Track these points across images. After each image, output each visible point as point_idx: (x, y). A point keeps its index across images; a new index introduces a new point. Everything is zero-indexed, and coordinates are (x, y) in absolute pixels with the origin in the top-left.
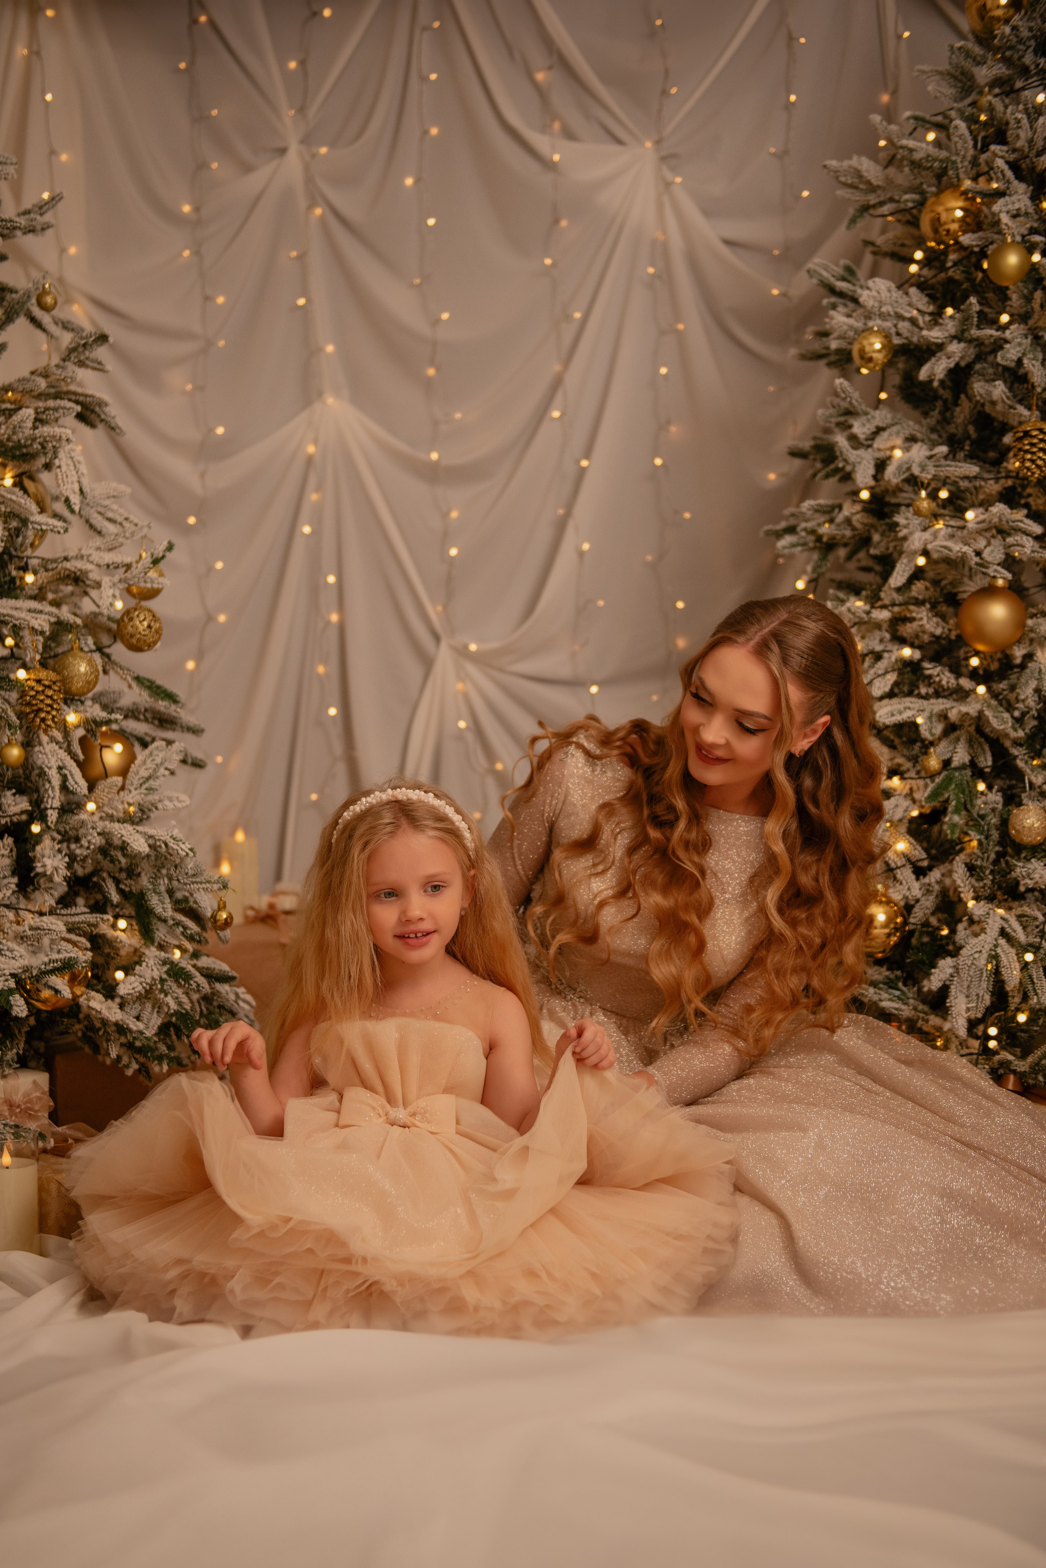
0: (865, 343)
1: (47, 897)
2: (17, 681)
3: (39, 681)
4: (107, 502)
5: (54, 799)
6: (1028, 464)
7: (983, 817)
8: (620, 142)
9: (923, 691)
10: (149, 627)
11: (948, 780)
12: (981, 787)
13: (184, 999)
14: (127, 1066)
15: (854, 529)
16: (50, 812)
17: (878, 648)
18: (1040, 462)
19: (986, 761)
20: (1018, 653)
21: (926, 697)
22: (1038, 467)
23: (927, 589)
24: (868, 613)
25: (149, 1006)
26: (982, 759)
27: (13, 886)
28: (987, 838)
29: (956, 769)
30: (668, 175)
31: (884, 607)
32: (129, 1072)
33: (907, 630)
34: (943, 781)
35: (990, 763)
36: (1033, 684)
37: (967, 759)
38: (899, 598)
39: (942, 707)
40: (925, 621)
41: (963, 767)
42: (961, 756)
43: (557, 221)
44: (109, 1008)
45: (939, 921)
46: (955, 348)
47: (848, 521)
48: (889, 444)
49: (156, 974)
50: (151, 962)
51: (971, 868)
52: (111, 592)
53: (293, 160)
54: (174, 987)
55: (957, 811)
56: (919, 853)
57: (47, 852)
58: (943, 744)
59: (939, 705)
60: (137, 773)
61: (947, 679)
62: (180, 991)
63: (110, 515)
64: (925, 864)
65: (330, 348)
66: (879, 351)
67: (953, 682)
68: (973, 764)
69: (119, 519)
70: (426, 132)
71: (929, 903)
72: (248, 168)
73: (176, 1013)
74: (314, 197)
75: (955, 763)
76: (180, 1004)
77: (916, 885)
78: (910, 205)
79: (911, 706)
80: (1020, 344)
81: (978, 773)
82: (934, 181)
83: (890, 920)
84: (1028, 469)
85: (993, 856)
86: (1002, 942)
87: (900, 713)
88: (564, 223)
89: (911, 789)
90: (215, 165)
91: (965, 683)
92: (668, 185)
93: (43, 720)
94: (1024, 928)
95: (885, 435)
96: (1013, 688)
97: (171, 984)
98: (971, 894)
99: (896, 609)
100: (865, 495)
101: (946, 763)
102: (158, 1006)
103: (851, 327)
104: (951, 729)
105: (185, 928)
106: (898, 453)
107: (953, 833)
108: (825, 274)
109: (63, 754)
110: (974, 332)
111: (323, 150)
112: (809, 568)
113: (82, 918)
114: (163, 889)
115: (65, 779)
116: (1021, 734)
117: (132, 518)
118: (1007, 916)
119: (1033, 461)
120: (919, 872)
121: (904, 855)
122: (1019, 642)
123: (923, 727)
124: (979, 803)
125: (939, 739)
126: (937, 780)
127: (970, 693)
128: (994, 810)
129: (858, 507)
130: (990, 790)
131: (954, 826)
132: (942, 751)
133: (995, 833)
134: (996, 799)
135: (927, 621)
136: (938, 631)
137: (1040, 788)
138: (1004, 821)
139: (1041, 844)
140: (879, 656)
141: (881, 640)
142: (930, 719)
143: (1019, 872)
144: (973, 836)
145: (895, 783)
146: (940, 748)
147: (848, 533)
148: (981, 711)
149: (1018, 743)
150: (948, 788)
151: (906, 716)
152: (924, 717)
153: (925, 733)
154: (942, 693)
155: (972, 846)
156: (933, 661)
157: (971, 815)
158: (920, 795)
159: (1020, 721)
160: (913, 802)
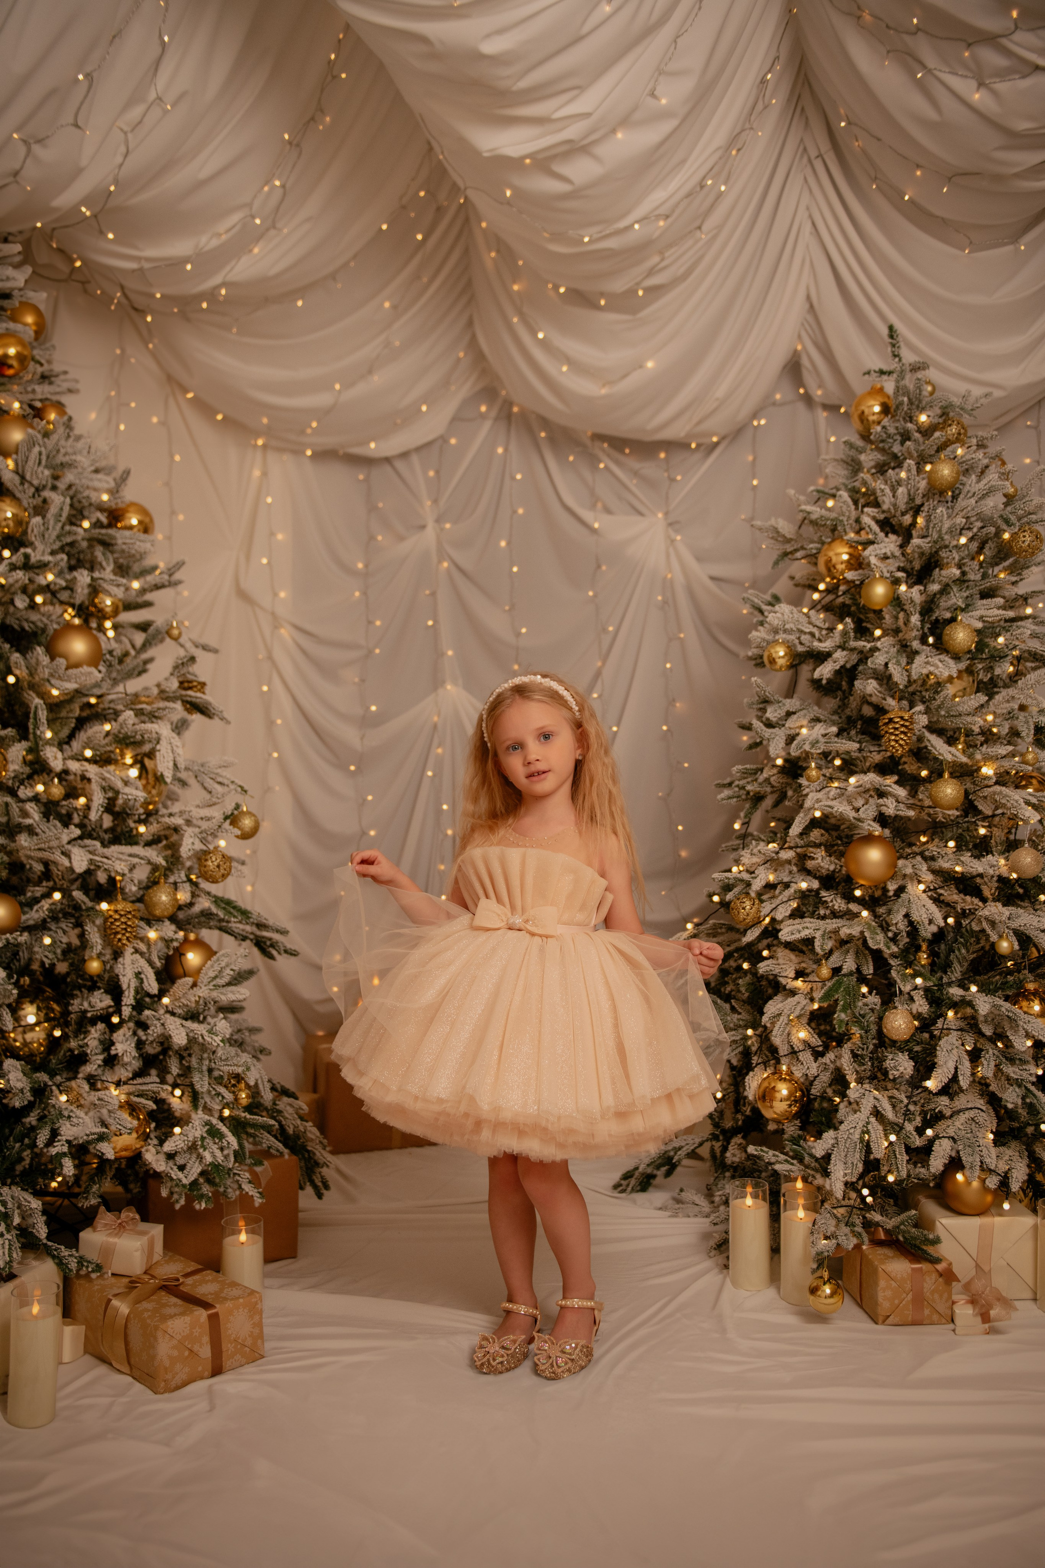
0: (772, 651)
1: (123, 1071)
2: (101, 911)
3: (116, 911)
4: (219, 771)
5: (129, 999)
6: (893, 743)
7: (863, 1016)
8: (641, 514)
9: (822, 912)
10: (218, 866)
11: (839, 984)
12: (864, 990)
13: (218, 1153)
14: (177, 1201)
15: (773, 787)
16: (124, 1008)
17: (786, 880)
18: (901, 742)
19: (869, 970)
20: (892, 887)
21: (823, 918)
22: (901, 745)
23: (822, 835)
24: (777, 853)
25: (194, 1156)
26: (865, 968)
27: (100, 1062)
28: (866, 1032)
29: (844, 975)
30: (672, 534)
31: (790, 848)
32: (177, 1207)
33: (810, 864)
34: (834, 985)
35: (871, 971)
36: (903, 911)
37: (853, 967)
38: (801, 842)
39: (835, 926)
40: (819, 860)
41: (851, 974)
42: (849, 965)
43: (599, 567)
44: (158, 1161)
45: (834, 1091)
46: (839, 655)
47: (767, 780)
48: (798, 724)
49: (198, 1134)
50: (197, 1123)
51: (855, 1056)
52: (191, 840)
53: (430, 531)
54: (211, 1144)
55: (844, 1010)
56: (816, 1041)
57: (121, 1038)
58: (835, 954)
59: (832, 924)
60: (206, 974)
61: (839, 904)
62: (215, 1147)
63: (220, 779)
64: (821, 1049)
65: (450, 653)
66: (783, 657)
67: (843, 906)
68: (858, 970)
69: (226, 782)
70: (515, 512)
71: (826, 1077)
72: (401, 539)
73: (210, 1164)
74: (442, 555)
75: (845, 971)
76: (214, 1156)
77: (815, 1065)
78: (814, 551)
79: (808, 925)
80: (887, 653)
81: (861, 980)
82: (830, 534)
83: (791, 1094)
84: (893, 747)
85: (871, 1047)
86: (873, 1120)
87: (799, 932)
88: (604, 568)
89: (811, 989)
90: (380, 538)
91: (854, 907)
92: (673, 541)
93: (120, 940)
94: (894, 1107)
95: (794, 717)
96: (891, 911)
97: (209, 1141)
98: (854, 1076)
99: (799, 850)
100: (779, 762)
101: (836, 971)
102: (200, 1158)
103: (764, 640)
104: (843, 943)
105: (223, 1097)
106: (804, 731)
107: (840, 1027)
108: (756, 600)
109: (143, 963)
110: (853, 644)
111: (448, 526)
112: (742, 814)
113: (149, 1087)
114: (205, 1068)
115: (141, 981)
116: (895, 949)
117: (237, 781)
118: (880, 1097)
119: (897, 741)
120: (816, 1055)
121: (805, 1042)
122: (892, 878)
123: (817, 943)
124: (860, 1004)
125: (831, 952)
126: (829, 984)
127: (857, 915)
128: (872, 1010)
129: (775, 771)
130: (870, 993)
131: (841, 1021)
132: (835, 960)
133: (874, 1028)
134: (874, 1000)
135: (822, 861)
136: (832, 868)
137: (909, 994)
138: (881, 1018)
139: (908, 1041)
140: (787, 886)
141: (790, 872)
142: (823, 935)
143: (888, 1064)
144: (856, 1030)
145: (799, 983)
146: (833, 959)
147: (769, 789)
148: (862, 933)
149: (894, 956)
150: (837, 991)
151: (805, 933)
152: (818, 935)
153: (818, 949)
154: (835, 915)
155: (856, 1039)
156: (827, 889)
157: (853, 1013)
158: (817, 995)
159: (894, 940)
160: (812, 1000)
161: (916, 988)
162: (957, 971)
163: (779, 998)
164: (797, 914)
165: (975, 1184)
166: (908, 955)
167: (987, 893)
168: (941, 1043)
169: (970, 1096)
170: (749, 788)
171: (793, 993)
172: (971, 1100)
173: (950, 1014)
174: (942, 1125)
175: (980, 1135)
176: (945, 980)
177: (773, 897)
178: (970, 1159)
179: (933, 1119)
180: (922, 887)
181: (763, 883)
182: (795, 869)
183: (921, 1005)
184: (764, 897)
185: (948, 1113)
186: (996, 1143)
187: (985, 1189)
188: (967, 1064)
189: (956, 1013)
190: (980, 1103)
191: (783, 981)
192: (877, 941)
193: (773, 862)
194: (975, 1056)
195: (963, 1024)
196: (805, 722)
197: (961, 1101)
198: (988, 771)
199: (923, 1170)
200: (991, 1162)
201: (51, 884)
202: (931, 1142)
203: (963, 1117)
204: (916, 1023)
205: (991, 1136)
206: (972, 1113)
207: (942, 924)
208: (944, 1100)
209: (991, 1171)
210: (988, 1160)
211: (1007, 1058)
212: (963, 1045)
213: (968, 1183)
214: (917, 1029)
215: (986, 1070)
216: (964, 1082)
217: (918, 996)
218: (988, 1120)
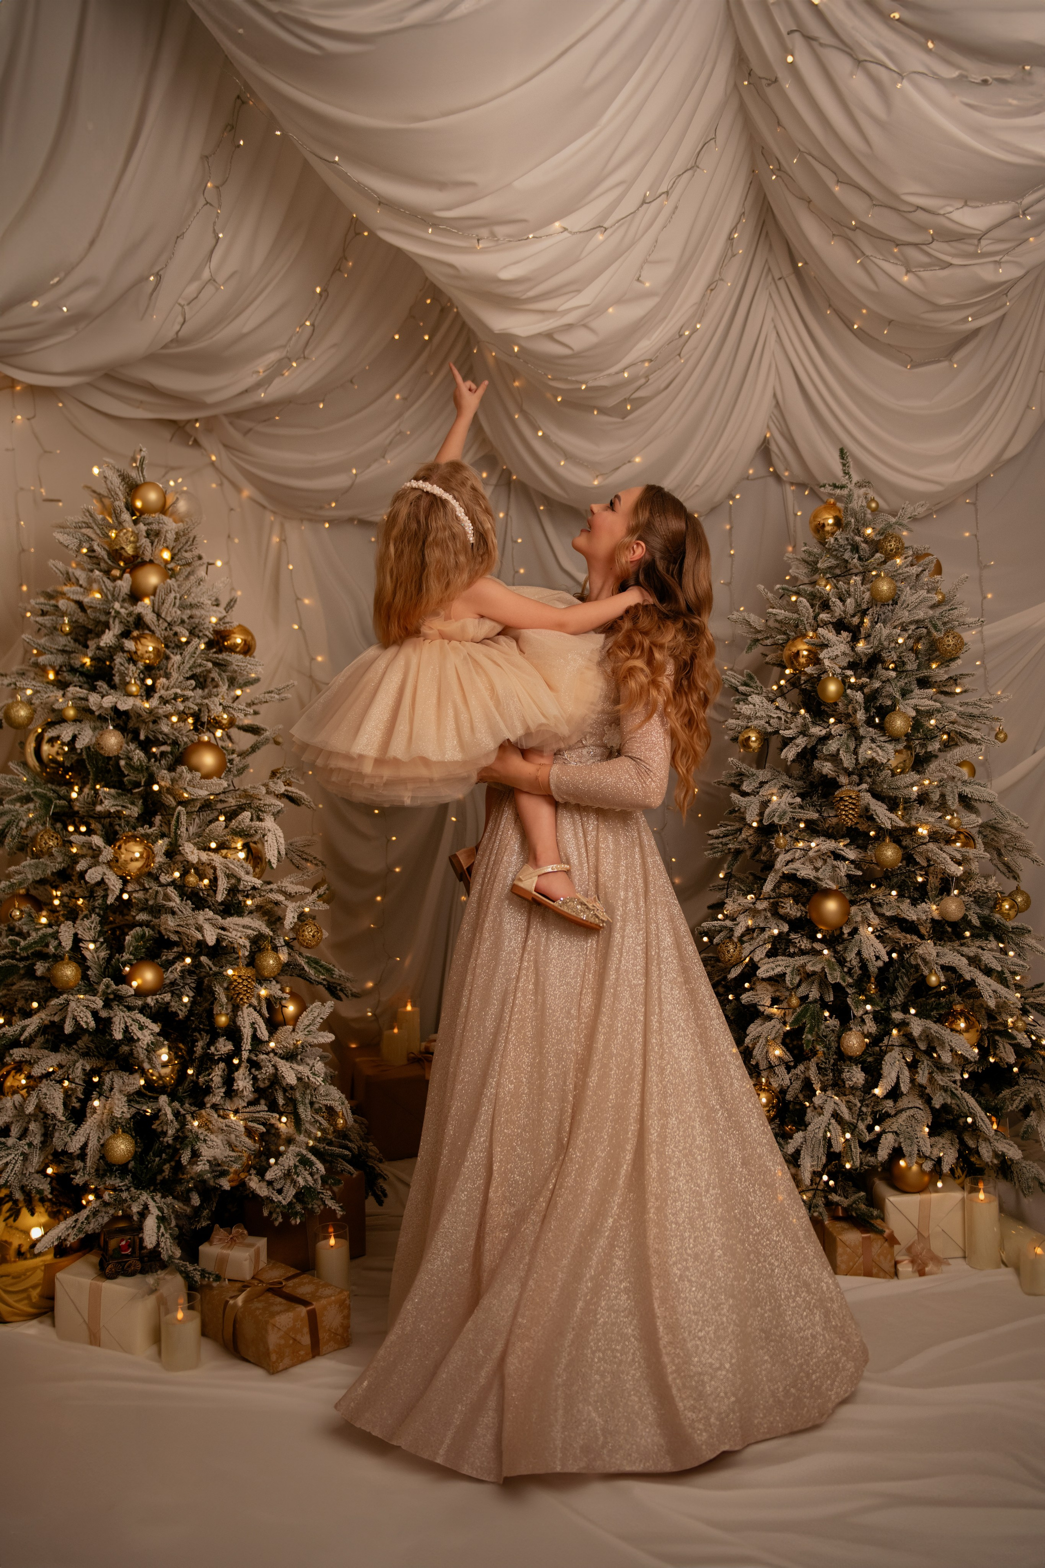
0: (746, 736)
1: (241, 1102)
2: (227, 976)
3: (240, 976)
5: (247, 1044)
6: (844, 817)
7: (826, 1037)
9: (792, 950)
11: (805, 1010)
12: (827, 1014)
15: (751, 845)
16: (243, 1052)
17: (762, 925)
18: (851, 817)
19: (830, 998)
20: (848, 930)
21: (792, 955)
22: (850, 819)
23: (791, 888)
24: (755, 903)
26: (828, 997)
27: (222, 1094)
28: (828, 1049)
29: (811, 1002)
31: (766, 899)
33: (782, 911)
34: (802, 1011)
35: (833, 999)
36: (857, 950)
37: (819, 996)
38: (774, 895)
39: (802, 962)
41: (815, 1001)
42: (814, 994)
45: (805, 1097)
46: (801, 740)
47: (746, 839)
48: (769, 792)
51: (819, 1068)
52: (292, 915)
55: (811, 1031)
56: (788, 1057)
57: (240, 1076)
58: (804, 985)
59: (800, 960)
60: (302, 1022)
61: (805, 944)
64: (793, 1064)
66: (755, 742)
67: (809, 946)
68: (822, 999)
69: (311, 858)
71: (797, 1086)
75: (811, 999)
77: (787, 1077)
78: (781, 641)
79: (782, 962)
80: (839, 740)
81: (824, 1006)
82: (793, 631)
84: (844, 820)
85: (833, 1061)
86: (833, 1121)
87: (775, 969)
89: (785, 1014)
91: (817, 946)
93: (239, 998)
94: (850, 1109)
95: (766, 786)
96: (846, 949)
98: (820, 1085)
99: (772, 900)
100: (756, 825)
101: (804, 999)
103: (739, 725)
104: (808, 977)
106: (775, 798)
107: (808, 1045)
108: (733, 681)
109: (255, 1015)
110: (812, 730)
112: (726, 866)
113: (261, 1114)
114: (308, 1101)
115: (255, 1030)
116: (851, 980)
118: (839, 1102)
119: (846, 815)
120: (789, 1069)
121: (779, 1058)
122: (847, 922)
123: (788, 978)
124: (823, 1027)
125: (799, 985)
126: (798, 1010)
127: (820, 953)
128: (833, 1031)
129: (751, 832)
130: (831, 1016)
131: (809, 1041)
132: (802, 991)
133: (834, 1045)
134: (834, 1023)
135: (790, 908)
136: (799, 914)
137: (861, 1017)
138: (839, 1038)
139: (861, 1056)
140: (763, 930)
141: (766, 918)
142: (792, 972)
143: (846, 1075)
144: (820, 1048)
145: (774, 1010)
146: (801, 989)
147: (747, 846)
148: (823, 968)
149: (850, 985)
150: (804, 1016)
151: (778, 970)
152: (788, 971)
153: (788, 983)
154: (803, 952)
155: (820, 1054)
156: (796, 932)
157: (817, 1034)
158: (790, 1019)
159: (850, 973)
160: (785, 1023)
161: (867, 1012)
162: (900, 998)
163: (758, 1022)
164: (771, 954)
165: (915, 1168)
166: (860, 985)
167: (923, 931)
168: (887, 1058)
169: (911, 1098)
170: (730, 846)
171: (770, 1018)
172: (910, 1101)
173: (895, 1032)
174: (888, 1122)
175: (918, 1129)
176: (891, 1003)
177: (752, 938)
178: (909, 1149)
179: (881, 1118)
180: (871, 929)
181: (744, 929)
182: (769, 915)
183: (871, 1027)
184: (745, 939)
185: (893, 1112)
186: (930, 1134)
187: (922, 1171)
188: (906, 1073)
189: (899, 1031)
190: (919, 1103)
191: (761, 1009)
192: (835, 976)
193: (752, 911)
194: (913, 1066)
195: (904, 1040)
196: (775, 791)
197: (903, 1103)
198: (923, 831)
199: (872, 1159)
200: (927, 1150)
201: (180, 949)
202: (879, 1135)
203: (904, 1115)
204: (867, 1040)
205: (927, 1130)
206: (911, 1112)
207: (887, 960)
208: (890, 1103)
209: (926, 1158)
210: (924, 1149)
211: (938, 1068)
212: (904, 1058)
213: (909, 1168)
214: (867, 1045)
215: (922, 1078)
216: (904, 1088)
217: (868, 1019)
218: (925, 1117)
